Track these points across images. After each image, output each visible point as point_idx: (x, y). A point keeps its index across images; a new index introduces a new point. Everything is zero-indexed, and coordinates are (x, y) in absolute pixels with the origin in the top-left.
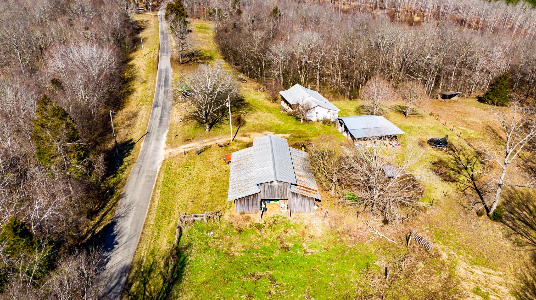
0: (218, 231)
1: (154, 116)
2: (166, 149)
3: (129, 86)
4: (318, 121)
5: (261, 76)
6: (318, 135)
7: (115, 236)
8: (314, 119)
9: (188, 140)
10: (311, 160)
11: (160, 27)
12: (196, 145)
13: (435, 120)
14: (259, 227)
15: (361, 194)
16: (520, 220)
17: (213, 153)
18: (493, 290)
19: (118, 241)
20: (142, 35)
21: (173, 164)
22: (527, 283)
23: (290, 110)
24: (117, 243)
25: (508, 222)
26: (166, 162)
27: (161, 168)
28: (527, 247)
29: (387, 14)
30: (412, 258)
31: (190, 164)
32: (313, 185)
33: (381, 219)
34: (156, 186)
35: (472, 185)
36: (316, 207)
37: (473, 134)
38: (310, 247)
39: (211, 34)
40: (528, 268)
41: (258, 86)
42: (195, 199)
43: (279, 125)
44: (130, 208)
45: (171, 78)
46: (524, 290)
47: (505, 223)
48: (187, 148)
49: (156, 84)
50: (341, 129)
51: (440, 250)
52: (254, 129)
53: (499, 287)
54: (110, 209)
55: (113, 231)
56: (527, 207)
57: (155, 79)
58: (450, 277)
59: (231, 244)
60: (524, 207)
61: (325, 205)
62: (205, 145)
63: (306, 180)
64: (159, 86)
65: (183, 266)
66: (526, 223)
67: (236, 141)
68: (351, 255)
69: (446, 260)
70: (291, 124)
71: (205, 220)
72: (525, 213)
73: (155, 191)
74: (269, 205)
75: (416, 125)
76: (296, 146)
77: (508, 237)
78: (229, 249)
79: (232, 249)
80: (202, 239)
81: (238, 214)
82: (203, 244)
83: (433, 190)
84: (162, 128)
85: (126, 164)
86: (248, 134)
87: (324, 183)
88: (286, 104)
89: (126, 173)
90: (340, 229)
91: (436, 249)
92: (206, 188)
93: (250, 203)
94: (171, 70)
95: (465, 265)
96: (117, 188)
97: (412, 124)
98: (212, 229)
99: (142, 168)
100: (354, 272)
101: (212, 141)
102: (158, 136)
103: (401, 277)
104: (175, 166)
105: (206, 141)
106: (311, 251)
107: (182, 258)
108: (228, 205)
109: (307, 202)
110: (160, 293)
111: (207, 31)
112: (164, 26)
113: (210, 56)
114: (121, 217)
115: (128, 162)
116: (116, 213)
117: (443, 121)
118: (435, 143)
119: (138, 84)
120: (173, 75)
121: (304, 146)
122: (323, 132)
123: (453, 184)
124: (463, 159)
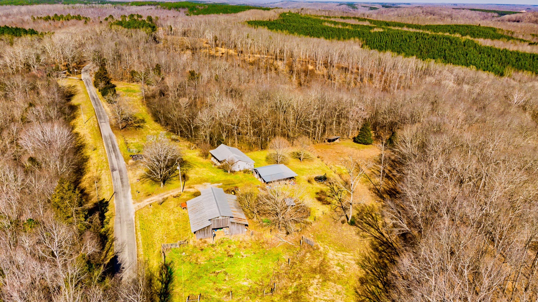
0: (188, 251)
1: (115, 178)
2: (134, 203)
3: (82, 154)
4: (240, 171)
5: (191, 136)
6: (242, 182)
7: (120, 264)
8: (237, 170)
9: (149, 195)
10: (240, 201)
11: (88, 92)
12: (156, 198)
13: (321, 162)
14: (213, 246)
15: (272, 218)
16: (366, 223)
17: (170, 202)
18: (347, 263)
19: (124, 266)
20: (75, 101)
21: (143, 214)
22: (366, 258)
23: (219, 164)
24: (123, 268)
25: (359, 225)
26: (137, 212)
27: (135, 218)
28: (368, 238)
29: (287, 64)
30: (303, 252)
31: (157, 212)
32: (243, 216)
33: (285, 232)
34: (136, 230)
35: (340, 205)
36: (246, 230)
37: (344, 170)
38: (245, 253)
39: (139, 97)
40: (367, 249)
41: (190, 144)
42: (167, 235)
43: (213, 177)
44: (124, 246)
45: (116, 144)
46: (363, 261)
47: (357, 226)
48: (149, 201)
49: (106, 150)
50: (256, 176)
51: (319, 246)
52: (196, 182)
53: (350, 261)
54: (109, 249)
55: (118, 262)
56: (371, 215)
57: (103, 146)
58: (324, 259)
59: (198, 258)
60: (369, 215)
61: (251, 228)
62: (163, 197)
63: (238, 213)
64: (110, 152)
65: (171, 274)
66: (370, 225)
67: (185, 192)
68: (269, 254)
69: (322, 251)
70: (221, 176)
71: (178, 246)
72: (369, 219)
73: (136, 233)
74: (217, 232)
75: (308, 167)
76: (227, 191)
77: (358, 234)
78: (197, 261)
79: (199, 260)
80: (179, 258)
81: (199, 240)
82: (180, 260)
83: (316, 211)
84: (125, 188)
85: (108, 217)
86: (192, 186)
87: (249, 214)
88: (215, 160)
89: (111, 223)
90: (262, 241)
91: (317, 246)
92: (173, 227)
93: (206, 232)
94: (114, 137)
95: (333, 252)
96: (108, 235)
97: (304, 167)
98: (183, 251)
99: (122, 219)
100: (271, 263)
101: (167, 194)
102: (124, 194)
103: (297, 263)
104: (146, 215)
105: (162, 194)
106: (245, 255)
107: (169, 269)
108: (191, 236)
109: (240, 227)
110: (161, 290)
111: (134, 94)
112: (92, 90)
113: (142, 119)
114: (120, 252)
115: (108, 216)
116: (115, 251)
117: (325, 162)
118: (319, 179)
119: (90, 151)
120: (118, 141)
121: (233, 191)
122: (245, 179)
123: (329, 206)
124: (336, 188)
